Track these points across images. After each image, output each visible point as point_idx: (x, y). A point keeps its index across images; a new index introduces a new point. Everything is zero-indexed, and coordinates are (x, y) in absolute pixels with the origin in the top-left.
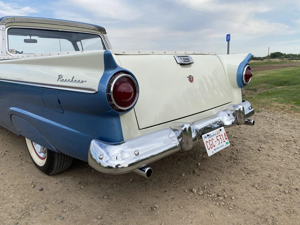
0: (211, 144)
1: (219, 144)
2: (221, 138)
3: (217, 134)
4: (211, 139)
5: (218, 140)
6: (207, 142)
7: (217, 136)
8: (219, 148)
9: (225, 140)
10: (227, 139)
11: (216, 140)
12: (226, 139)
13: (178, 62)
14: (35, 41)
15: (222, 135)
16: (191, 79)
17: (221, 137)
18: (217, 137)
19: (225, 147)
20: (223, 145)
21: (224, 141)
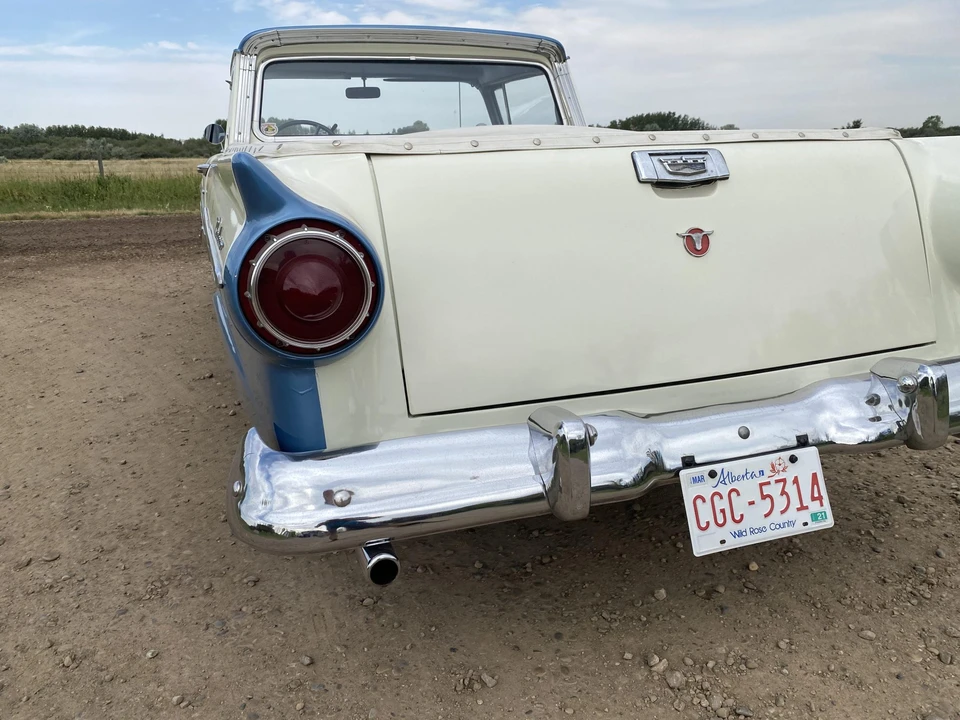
0: (723, 511)
1: (766, 516)
2: (783, 493)
3: (768, 473)
4: (724, 490)
5: (764, 497)
6: (699, 501)
7: (769, 483)
8: (761, 530)
9: (807, 501)
10: (820, 498)
11: (757, 497)
12: (813, 499)
13: (643, 176)
14: (374, 93)
15: (796, 481)
16: (697, 243)
17: (791, 489)
18: (761, 485)
19: (799, 529)
20: (791, 523)
21: (803, 508)
